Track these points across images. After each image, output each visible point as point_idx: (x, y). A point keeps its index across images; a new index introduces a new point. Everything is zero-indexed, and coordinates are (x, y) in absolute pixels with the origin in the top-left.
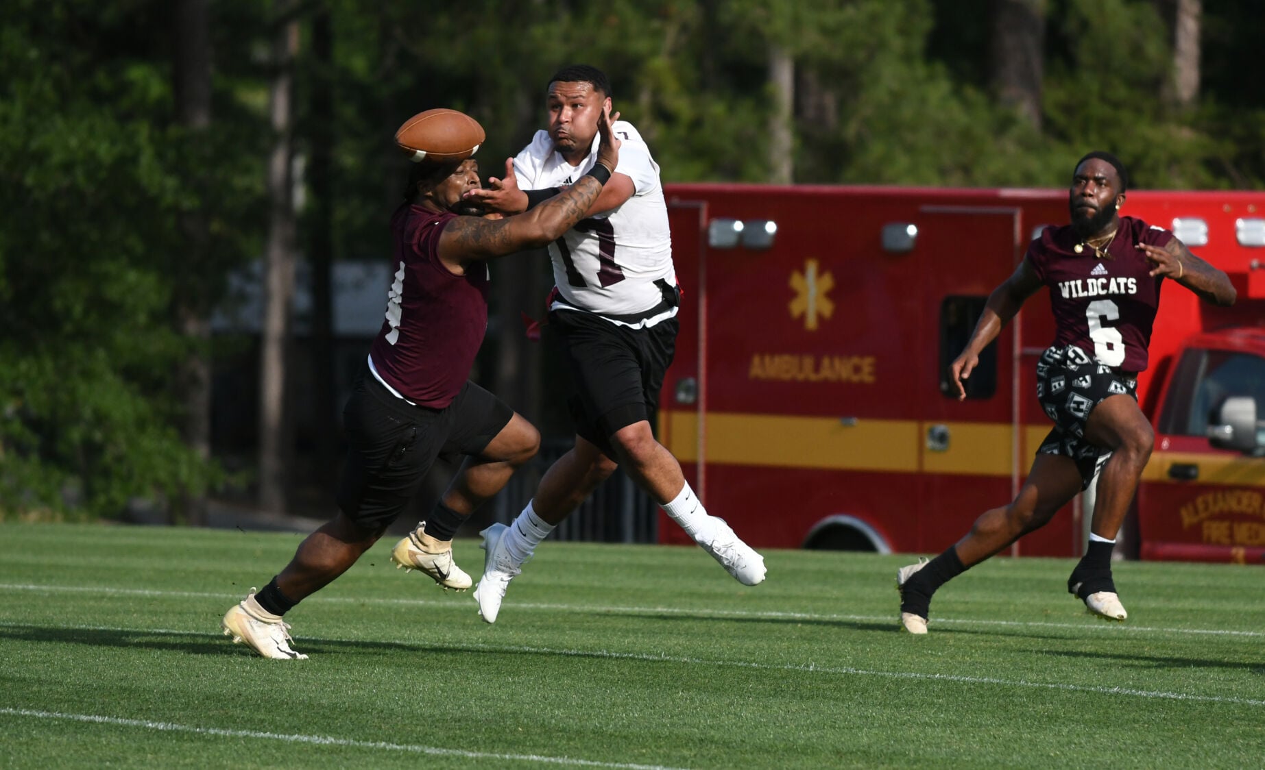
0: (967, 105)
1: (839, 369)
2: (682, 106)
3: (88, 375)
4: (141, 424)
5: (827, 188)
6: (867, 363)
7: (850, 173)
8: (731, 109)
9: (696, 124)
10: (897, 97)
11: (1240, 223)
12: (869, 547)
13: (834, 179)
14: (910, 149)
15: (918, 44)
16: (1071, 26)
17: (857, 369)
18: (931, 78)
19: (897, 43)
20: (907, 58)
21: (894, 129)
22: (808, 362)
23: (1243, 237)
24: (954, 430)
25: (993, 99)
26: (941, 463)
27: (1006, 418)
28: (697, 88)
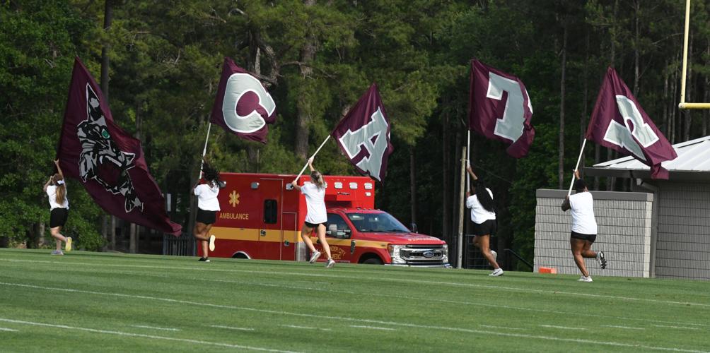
0: (289, 155)
1: (240, 216)
2: (220, 155)
3: (76, 217)
4: (88, 229)
5: (254, 174)
6: (247, 215)
7: (261, 171)
8: (232, 156)
9: (224, 159)
10: (272, 154)
11: (335, 183)
12: (247, 258)
13: (256, 172)
14: (275, 166)
15: (277, 141)
16: (314, 137)
17: (244, 217)
18: (280, 149)
19: (272, 140)
20: (275, 144)
21: (271, 161)
22: (233, 215)
23: (336, 187)
24: (267, 231)
25: (295, 154)
26: (263, 239)
27: (280, 229)
28: (223, 151)
